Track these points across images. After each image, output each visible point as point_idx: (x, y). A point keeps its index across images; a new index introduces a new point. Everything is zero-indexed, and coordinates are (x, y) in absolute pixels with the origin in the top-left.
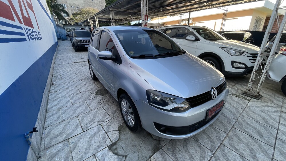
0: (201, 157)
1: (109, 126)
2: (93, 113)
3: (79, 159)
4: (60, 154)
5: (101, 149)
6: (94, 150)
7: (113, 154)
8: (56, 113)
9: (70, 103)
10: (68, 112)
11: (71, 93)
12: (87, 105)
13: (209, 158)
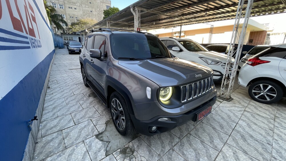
0: (170, 142)
1: (97, 121)
2: (85, 111)
3: (70, 144)
4: (54, 140)
5: (89, 137)
6: (83, 138)
7: (98, 140)
8: (52, 111)
9: (64, 103)
10: (62, 110)
11: (65, 95)
12: (80, 105)
13: (176, 143)
